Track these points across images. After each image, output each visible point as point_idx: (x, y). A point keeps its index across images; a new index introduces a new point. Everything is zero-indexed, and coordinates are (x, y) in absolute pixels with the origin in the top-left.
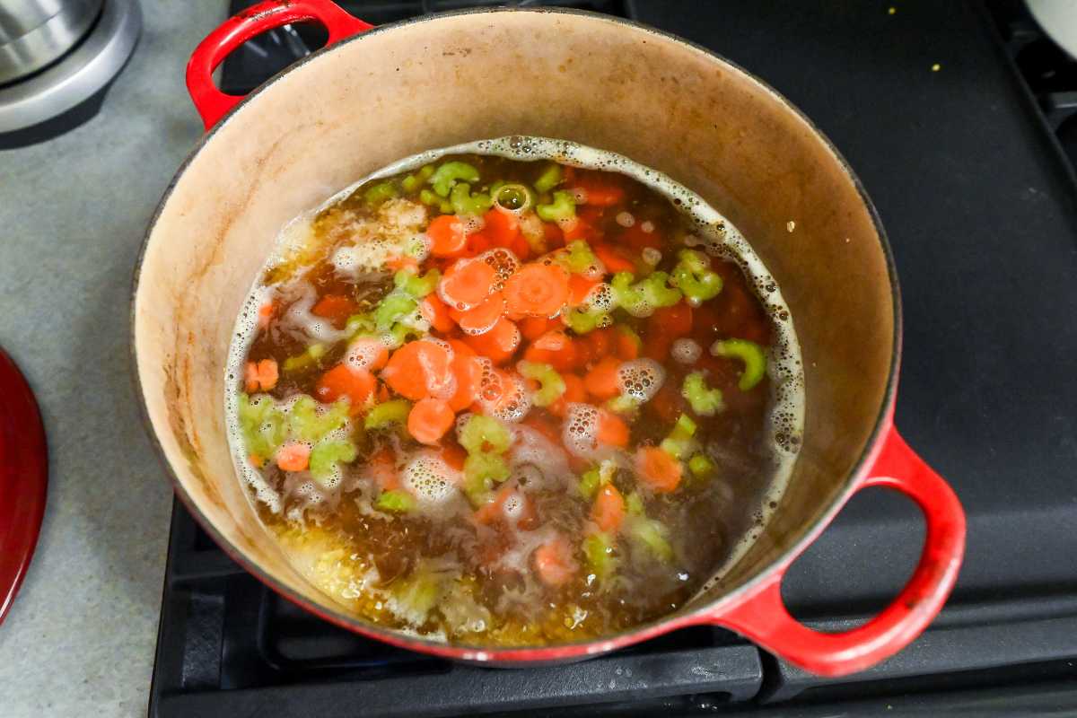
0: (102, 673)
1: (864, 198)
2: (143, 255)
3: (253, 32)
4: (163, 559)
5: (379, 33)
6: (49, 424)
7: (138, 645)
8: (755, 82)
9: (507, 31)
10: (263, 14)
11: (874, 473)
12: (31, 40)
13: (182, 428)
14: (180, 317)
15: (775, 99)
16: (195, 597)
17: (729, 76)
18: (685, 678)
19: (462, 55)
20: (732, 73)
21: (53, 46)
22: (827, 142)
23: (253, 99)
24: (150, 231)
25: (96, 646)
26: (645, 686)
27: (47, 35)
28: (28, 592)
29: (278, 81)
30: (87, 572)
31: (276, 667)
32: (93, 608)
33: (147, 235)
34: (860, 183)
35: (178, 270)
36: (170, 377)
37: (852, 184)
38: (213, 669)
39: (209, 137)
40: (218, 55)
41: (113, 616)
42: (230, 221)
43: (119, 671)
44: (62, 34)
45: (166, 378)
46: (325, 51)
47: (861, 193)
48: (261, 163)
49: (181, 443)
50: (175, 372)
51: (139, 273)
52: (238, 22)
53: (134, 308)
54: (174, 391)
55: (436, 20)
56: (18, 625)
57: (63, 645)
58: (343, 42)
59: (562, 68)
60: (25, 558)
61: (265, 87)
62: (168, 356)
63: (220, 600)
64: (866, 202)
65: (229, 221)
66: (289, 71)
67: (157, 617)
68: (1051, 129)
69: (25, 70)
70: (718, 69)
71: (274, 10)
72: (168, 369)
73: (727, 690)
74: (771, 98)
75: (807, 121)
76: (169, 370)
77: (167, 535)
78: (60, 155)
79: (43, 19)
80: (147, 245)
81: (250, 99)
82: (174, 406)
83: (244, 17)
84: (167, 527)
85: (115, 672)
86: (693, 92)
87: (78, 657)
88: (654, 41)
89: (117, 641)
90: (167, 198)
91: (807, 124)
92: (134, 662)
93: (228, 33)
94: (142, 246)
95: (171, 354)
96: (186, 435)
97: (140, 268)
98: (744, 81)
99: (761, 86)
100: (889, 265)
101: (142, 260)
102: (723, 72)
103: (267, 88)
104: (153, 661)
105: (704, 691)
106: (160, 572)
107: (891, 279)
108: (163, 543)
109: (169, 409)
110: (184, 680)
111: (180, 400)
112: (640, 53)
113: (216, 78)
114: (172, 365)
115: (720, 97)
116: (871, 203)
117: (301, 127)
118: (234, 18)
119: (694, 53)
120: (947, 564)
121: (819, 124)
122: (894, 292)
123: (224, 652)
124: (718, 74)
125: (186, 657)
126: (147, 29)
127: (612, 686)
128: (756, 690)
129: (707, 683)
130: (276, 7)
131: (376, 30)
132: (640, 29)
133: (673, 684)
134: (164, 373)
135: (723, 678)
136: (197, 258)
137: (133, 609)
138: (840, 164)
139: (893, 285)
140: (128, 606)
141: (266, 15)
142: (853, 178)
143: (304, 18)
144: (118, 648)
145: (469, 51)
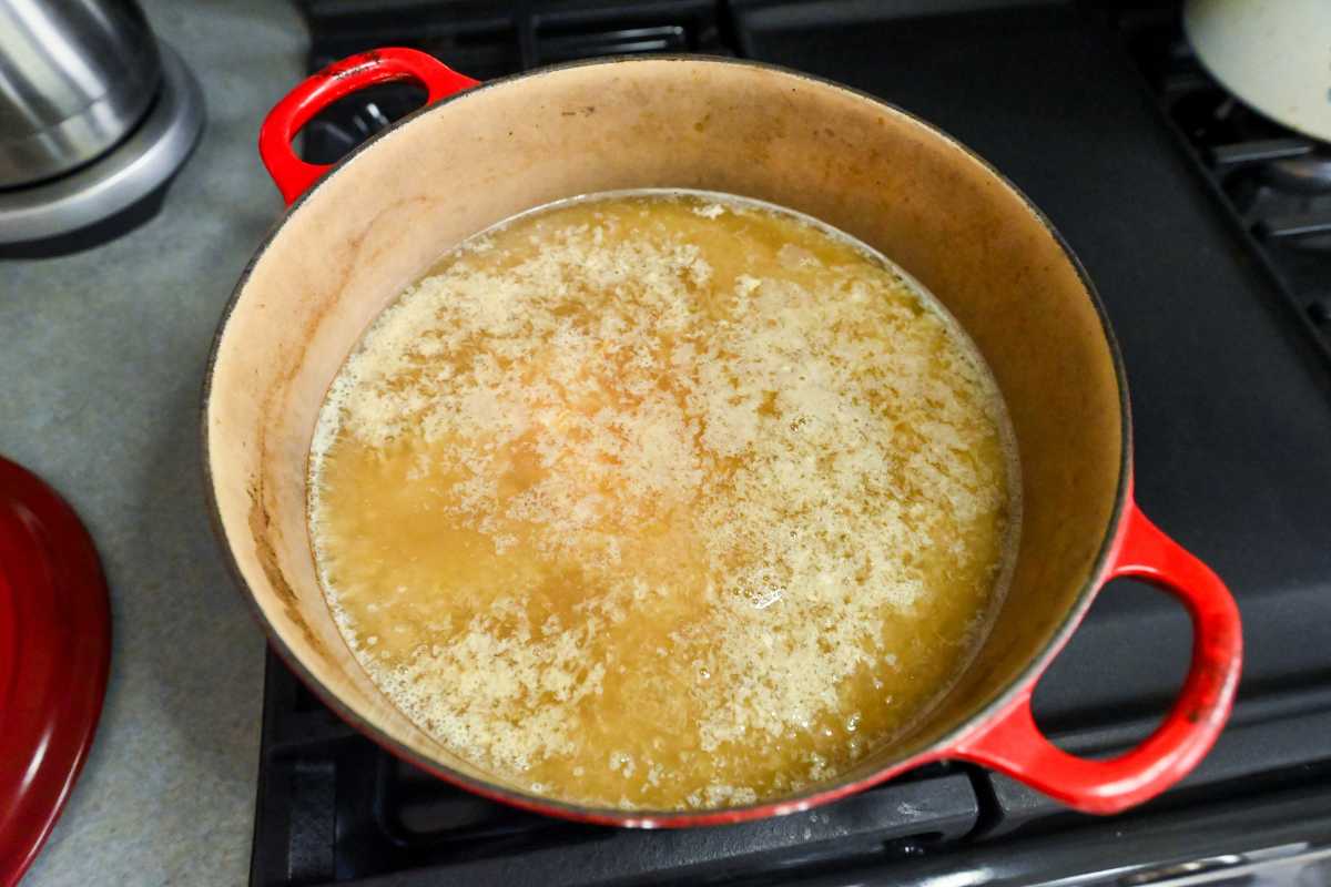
0: (187, 869)
1: (1063, 247)
2: (216, 352)
3: (338, 93)
4: (258, 725)
5: (489, 89)
6: (112, 575)
7: (231, 832)
8: (926, 127)
9: (635, 84)
10: (350, 71)
11: (1121, 561)
12: (73, 128)
13: (274, 563)
14: (265, 430)
15: (947, 145)
16: (300, 767)
17: (892, 122)
18: (892, 820)
19: (583, 114)
20: (898, 119)
21: (100, 135)
22: (1014, 189)
23: (343, 168)
24: (224, 324)
25: (179, 837)
26: (846, 833)
27: (92, 122)
28: (91, 777)
29: (371, 147)
30: (164, 748)
31: (400, 843)
32: (173, 791)
33: (219, 331)
34: (1057, 233)
35: (261, 374)
36: (256, 502)
37: (1048, 234)
38: (326, 854)
39: (290, 214)
40: (296, 120)
41: (198, 799)
42: (321, 315)
43: (209, 865)
44: (110, 124)
45: (250, 503)
46: (426, 111)
47: (1060, 243)
48: (355, 245)
49: (273, 583)
50: (262, 496)
51: (211, 376)
52: (319, 82)
53: (207, 418)
54: (262, 519)
55: (554, 73)
56: (79, 819)
57: (137, 840)
58: (446, 100)
59: (699, 127)
60: (86, 736)
61: (355, 154)
62: (253, 476)
63: (330, 768)
64: (1067, 252)
65: (319, 316)
66: (384, 135)
67: (253, 795)
68: (1216, 184)
69: (66, 163)
70: (880, 115)
71: (363, 66)
72: (253, 492)
73: (939, 829)
74: (944, 144)
75: (988, 167)
76: (256, 491)
77: (261, 695)
78: (115, 261)
79: (85, 104)
80: (219, 342)
81: (339, 168)
82: (261, 537)
83: (327, 75)
84: (260, 685)
85: (203, 868)
86: (850, 146)
87: (156, 853)
88: (805, 88)
89: (204, 829)
90: (242, 286)
91: (989, 171)
92: (226, 853)
93: (308, 93)
94: (214, 345)
95: (255, 474)
96: (280, 571)
97: (212, 371)
98: (911, 127)
99: (932, 131)
100: (1103, 321)
101: (214, 361)
102: (886, 119)
103: (359, 155)
104: (250, 849)
105: (909, 834)
106: (253, 741)
107: (1108, 336)
108: (257, 705)
109: (256, 540)
110: (290, 871)
111: (270, 528)
112: (789, 104)
113: (296, 148)
114: (258, 487)
115: (884, 149)
116: (1072, 252)
117: (400, 203)
118: (313, 77)
119: (851, 98)
120: (1229, 665)
121: (1003, 168)
122: (1113, 352)
123: (338, 831)
124: (881, 121)
125: (291, 843)
126: (212, 118)
127: (807, 836)
128: (969, 828)
129: (916, 824)
130: (364, 63)
131: (484, 86)
132: (789, 75)
133: (878, 828)
134: (249, 497)
135: (935, 815)
136: (282, 358)
137: (222, 789)
138: (1031, 212)
139: (1111, 343)
140: (216, 785)
141: (353, 73)
142: (1048, 226)
143: (398, 75)
144: (206, 838)
145: (592, 109)
